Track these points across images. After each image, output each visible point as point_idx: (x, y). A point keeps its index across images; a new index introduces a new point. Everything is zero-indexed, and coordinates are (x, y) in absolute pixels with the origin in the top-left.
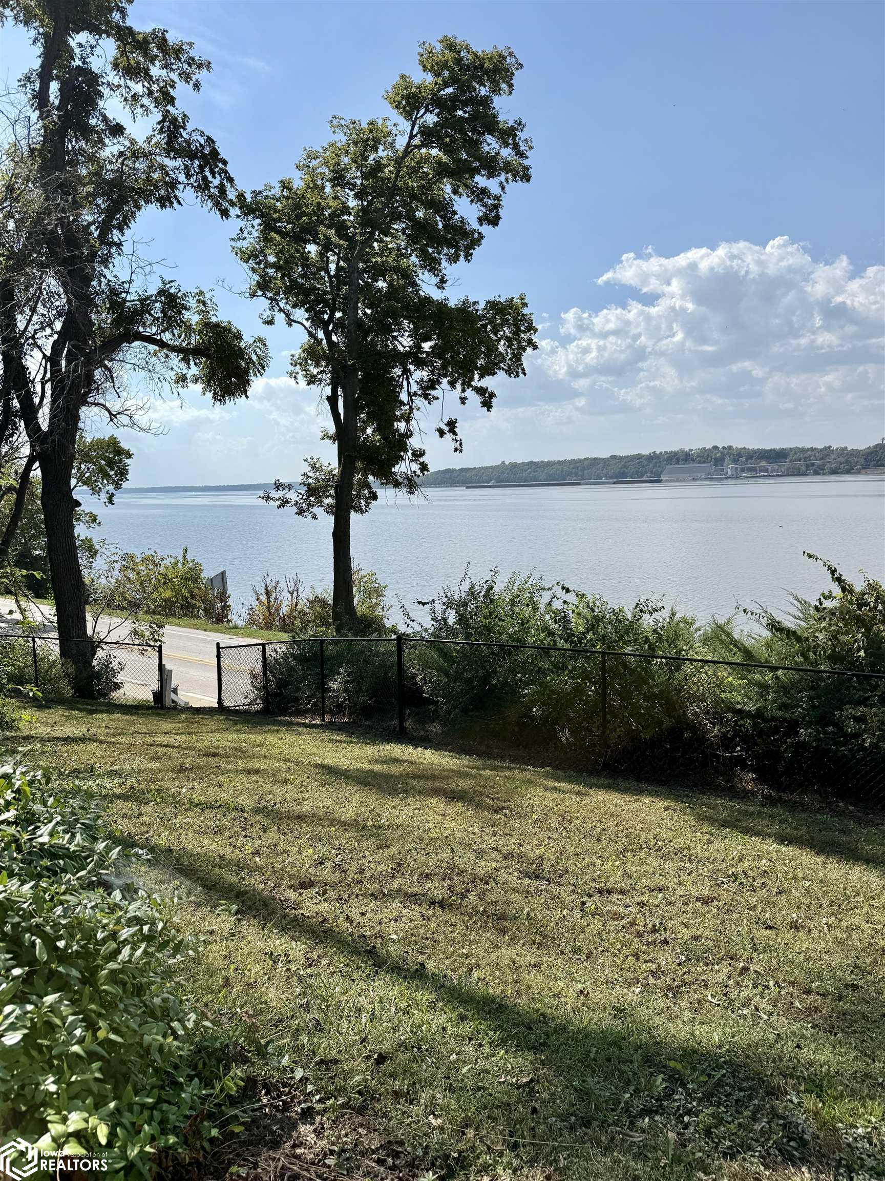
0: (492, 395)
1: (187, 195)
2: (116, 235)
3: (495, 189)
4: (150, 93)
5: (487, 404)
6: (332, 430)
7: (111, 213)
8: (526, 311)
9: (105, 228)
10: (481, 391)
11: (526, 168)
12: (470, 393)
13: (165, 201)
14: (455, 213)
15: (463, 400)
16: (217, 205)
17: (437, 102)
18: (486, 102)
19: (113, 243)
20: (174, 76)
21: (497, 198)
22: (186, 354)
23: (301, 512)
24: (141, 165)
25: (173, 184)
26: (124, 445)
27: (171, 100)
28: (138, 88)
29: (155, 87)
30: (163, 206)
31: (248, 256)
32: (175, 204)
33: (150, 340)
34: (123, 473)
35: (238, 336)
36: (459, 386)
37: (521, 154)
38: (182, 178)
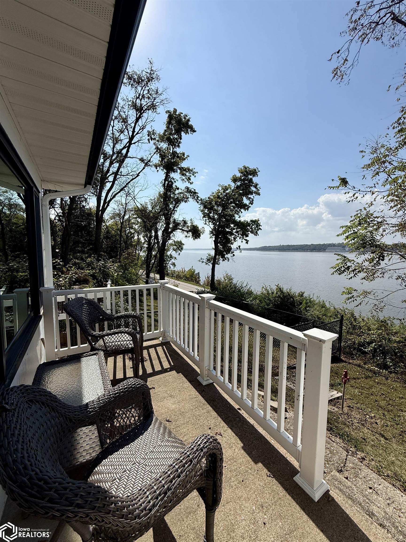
0: (248, 241)
1: (190, 199)
2: (176, 209)
3: (252, 198)
4: (186, 178)
5: (247, 243)
6: (214, 247)
7: (175, 205)
8: (259, 222)
9: (174, 207)
10: (246, 240)
11: (259, 193)
12: (243, 240)
13: (186, 202)
14: (243, 202)
15: (242, 242)
16: (196, 201)
17: (240, 179)
18: (252, 179)
19: (175, 210)
20: (191, 175)
21: (252, 199)
22: (187, 232)
23: (207, 264)
24: (182, 195)
25: (188, 198)
26: (183, 242)
27: (190, 179)
28: (184, 178)
29: (187, 177)
30: (185, 202)
31: (202, 211)
32: (188, 202)
33: (180, 229)
34: (182, 249)
35: (198, 228)
36: (241, 238)
37: (258, 190)
38: (190, 196)
